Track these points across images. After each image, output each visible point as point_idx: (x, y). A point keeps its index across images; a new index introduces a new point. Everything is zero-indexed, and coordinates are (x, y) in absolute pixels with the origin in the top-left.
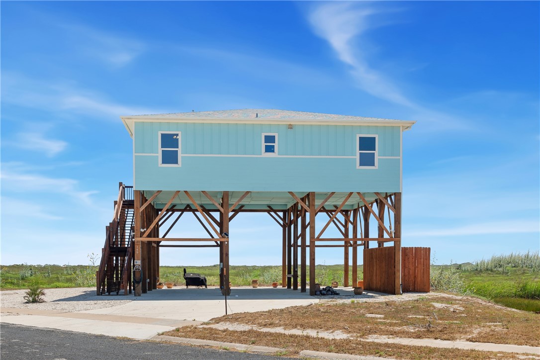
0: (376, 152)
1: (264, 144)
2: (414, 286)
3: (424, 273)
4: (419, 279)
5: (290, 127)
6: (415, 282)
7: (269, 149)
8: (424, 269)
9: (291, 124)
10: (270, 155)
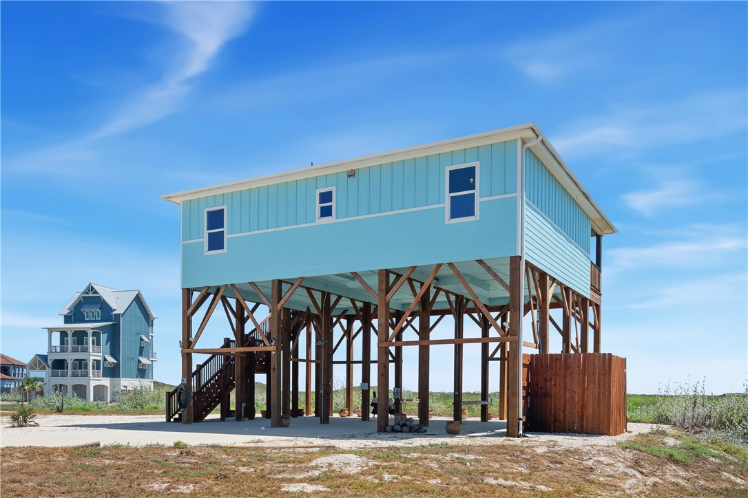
0: (477, 192)
1: (318, 206)
2: (582, 423)
3: (599, 399)
4: (590, 411)
5: (352, 174)
6: (583, 415)
7: (326, 212)
8: (599, 393)
9: (354, 169)
10: (327, 220)
